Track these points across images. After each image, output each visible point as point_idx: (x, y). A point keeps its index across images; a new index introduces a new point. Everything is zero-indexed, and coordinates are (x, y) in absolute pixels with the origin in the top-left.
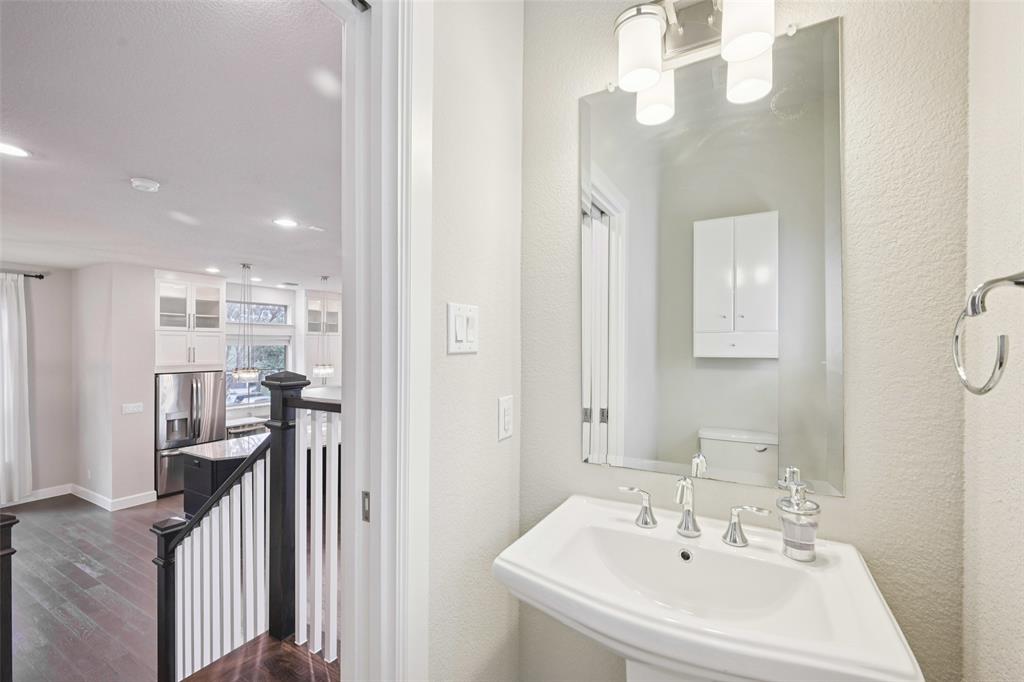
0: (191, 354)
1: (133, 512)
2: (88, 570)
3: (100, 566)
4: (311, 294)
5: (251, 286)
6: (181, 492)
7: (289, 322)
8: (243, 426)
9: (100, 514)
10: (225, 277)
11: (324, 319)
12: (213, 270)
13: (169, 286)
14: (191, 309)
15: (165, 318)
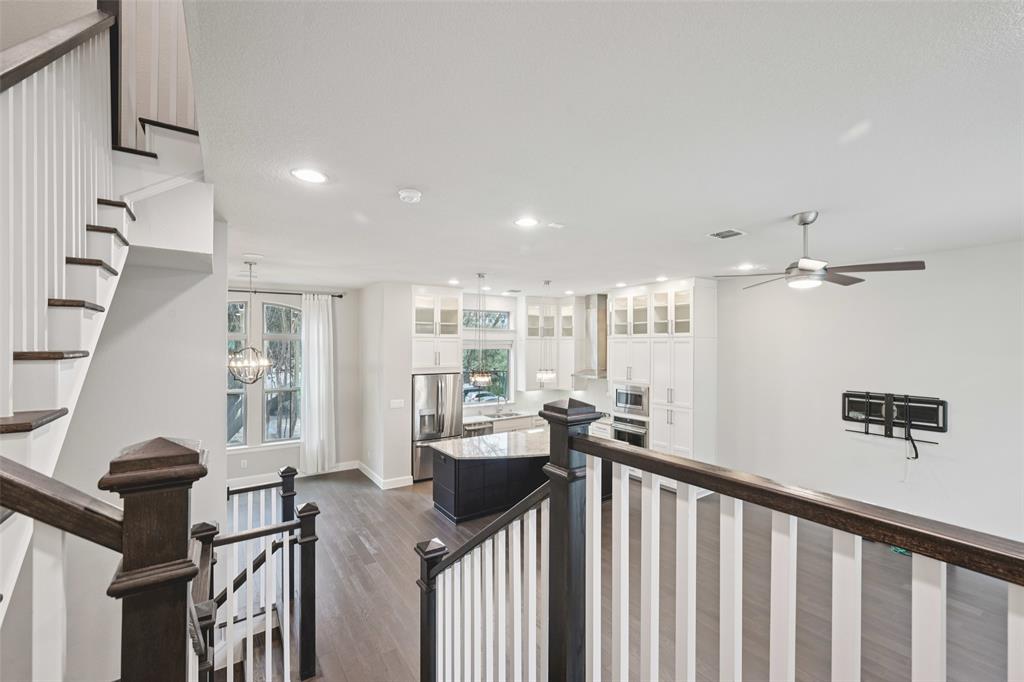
0: (437, 358)
1: (397, 493)
2: (367, 546)
3: (376, 543)
4: (531, 300)
5: (484, 295)
6: (431, 479)
7: (512, 328)
8: (475, 424)
9: (376, 491)
10: (462, 288)
11: (541, 323)
12: (454, 282)
13: (422, 299)
14: (437, 318)
15: (419, 327)
